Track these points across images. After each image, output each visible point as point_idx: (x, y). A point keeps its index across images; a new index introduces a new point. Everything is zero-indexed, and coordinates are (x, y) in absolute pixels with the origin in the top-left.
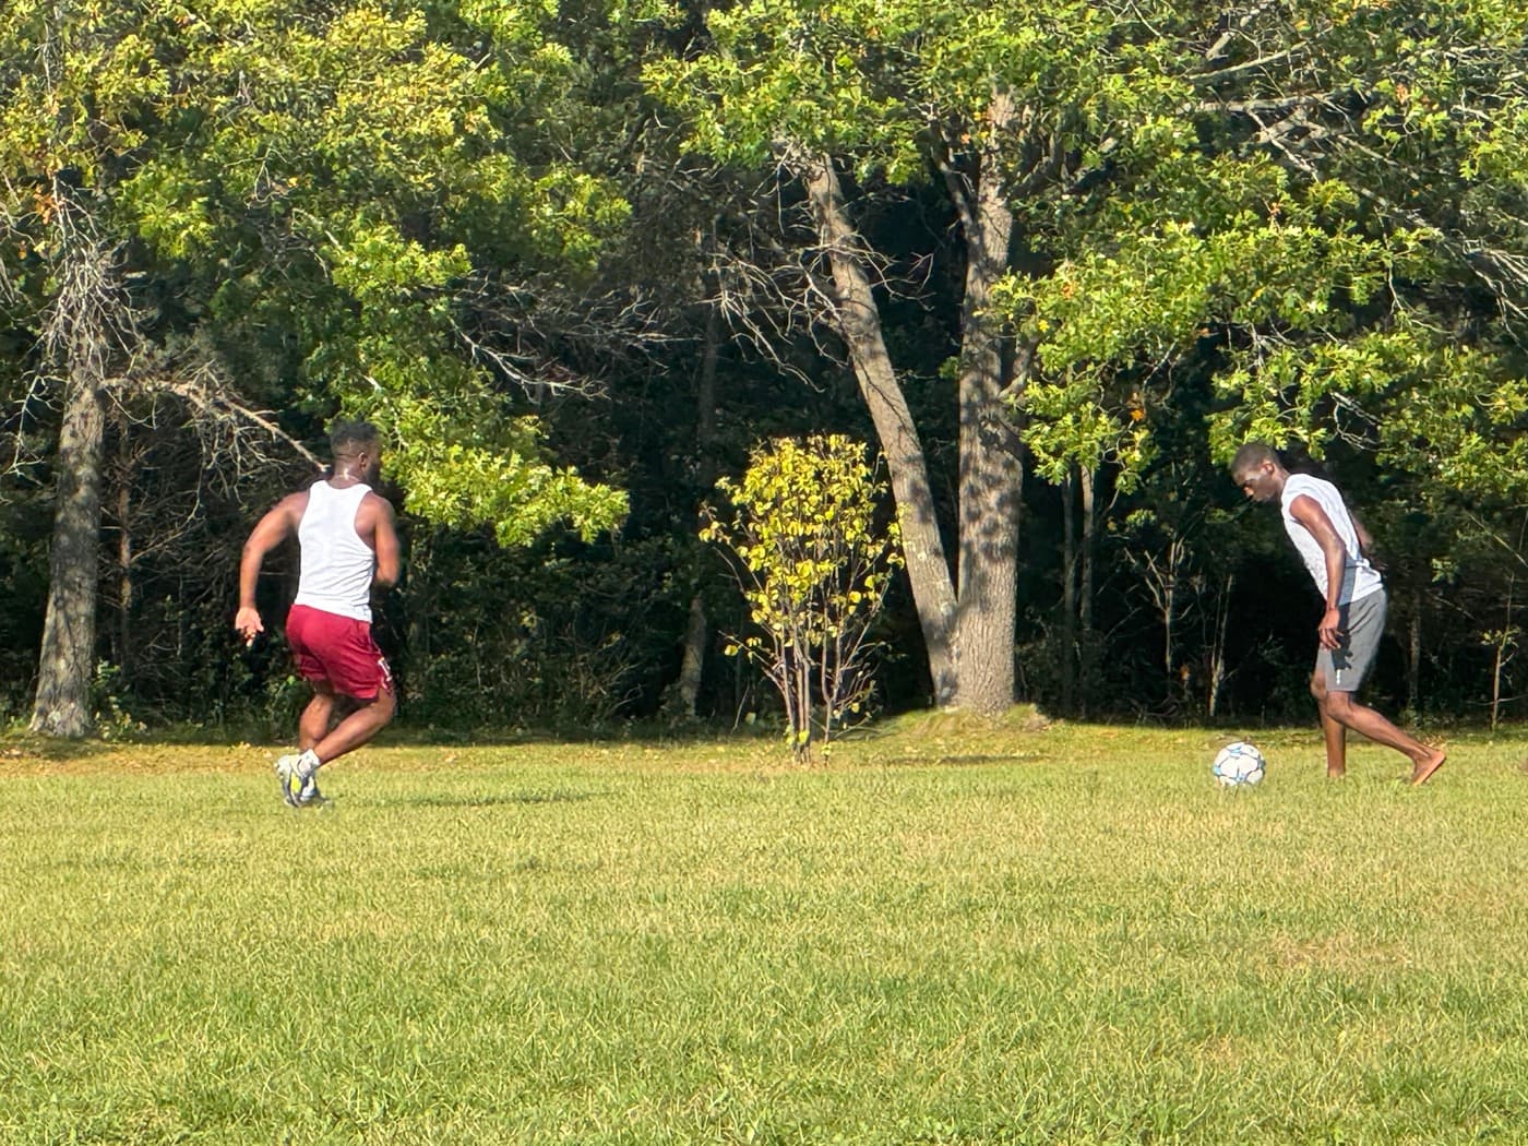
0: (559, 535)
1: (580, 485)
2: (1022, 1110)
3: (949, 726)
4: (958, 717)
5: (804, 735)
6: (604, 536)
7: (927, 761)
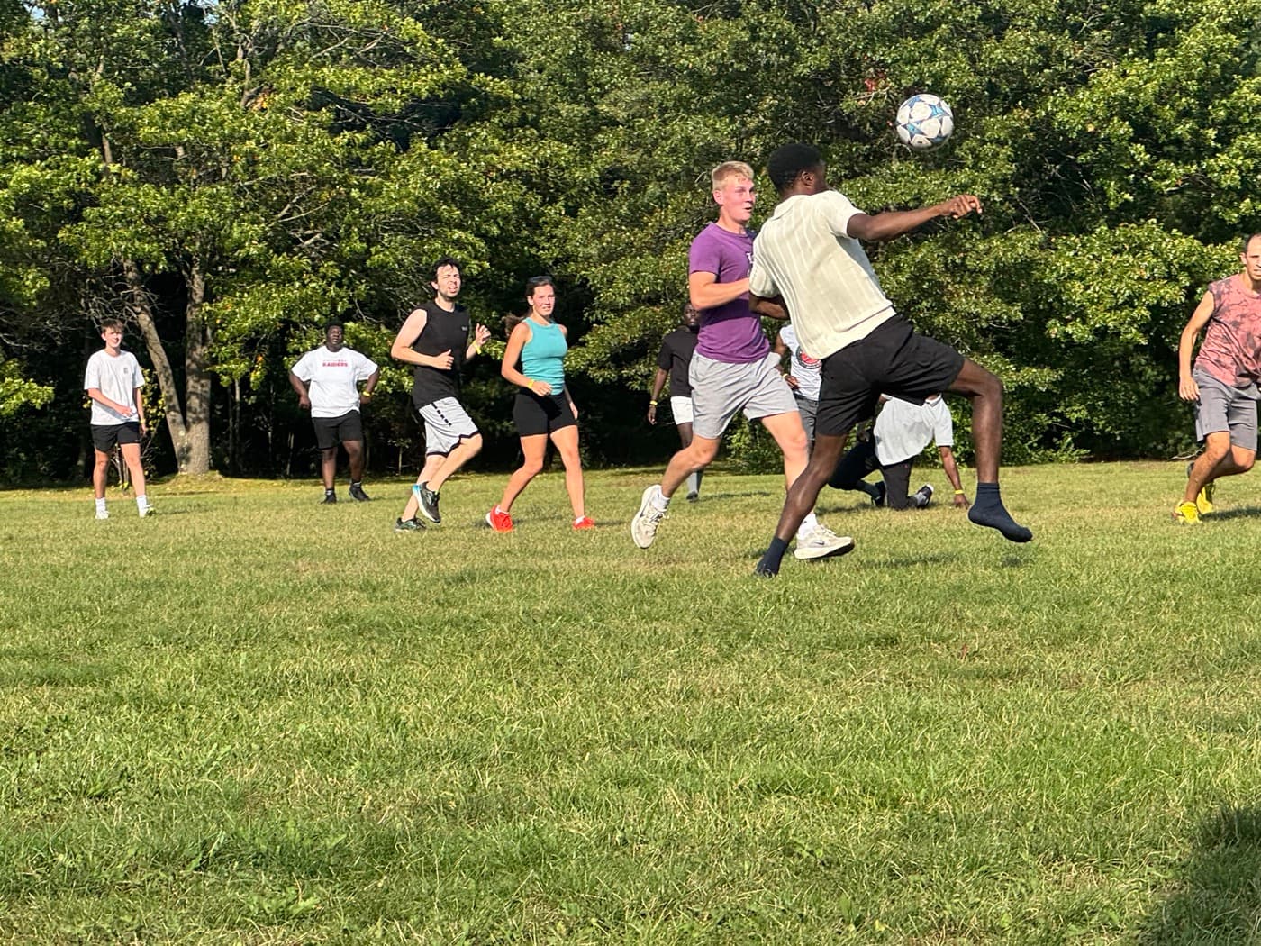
0: (27, 408)
1: (35, 386)
2: (188, 632)
3: (184, 479)
4: (187, 476)
5: (126, 484)
6: (44, 406)
7: (175, 494)
